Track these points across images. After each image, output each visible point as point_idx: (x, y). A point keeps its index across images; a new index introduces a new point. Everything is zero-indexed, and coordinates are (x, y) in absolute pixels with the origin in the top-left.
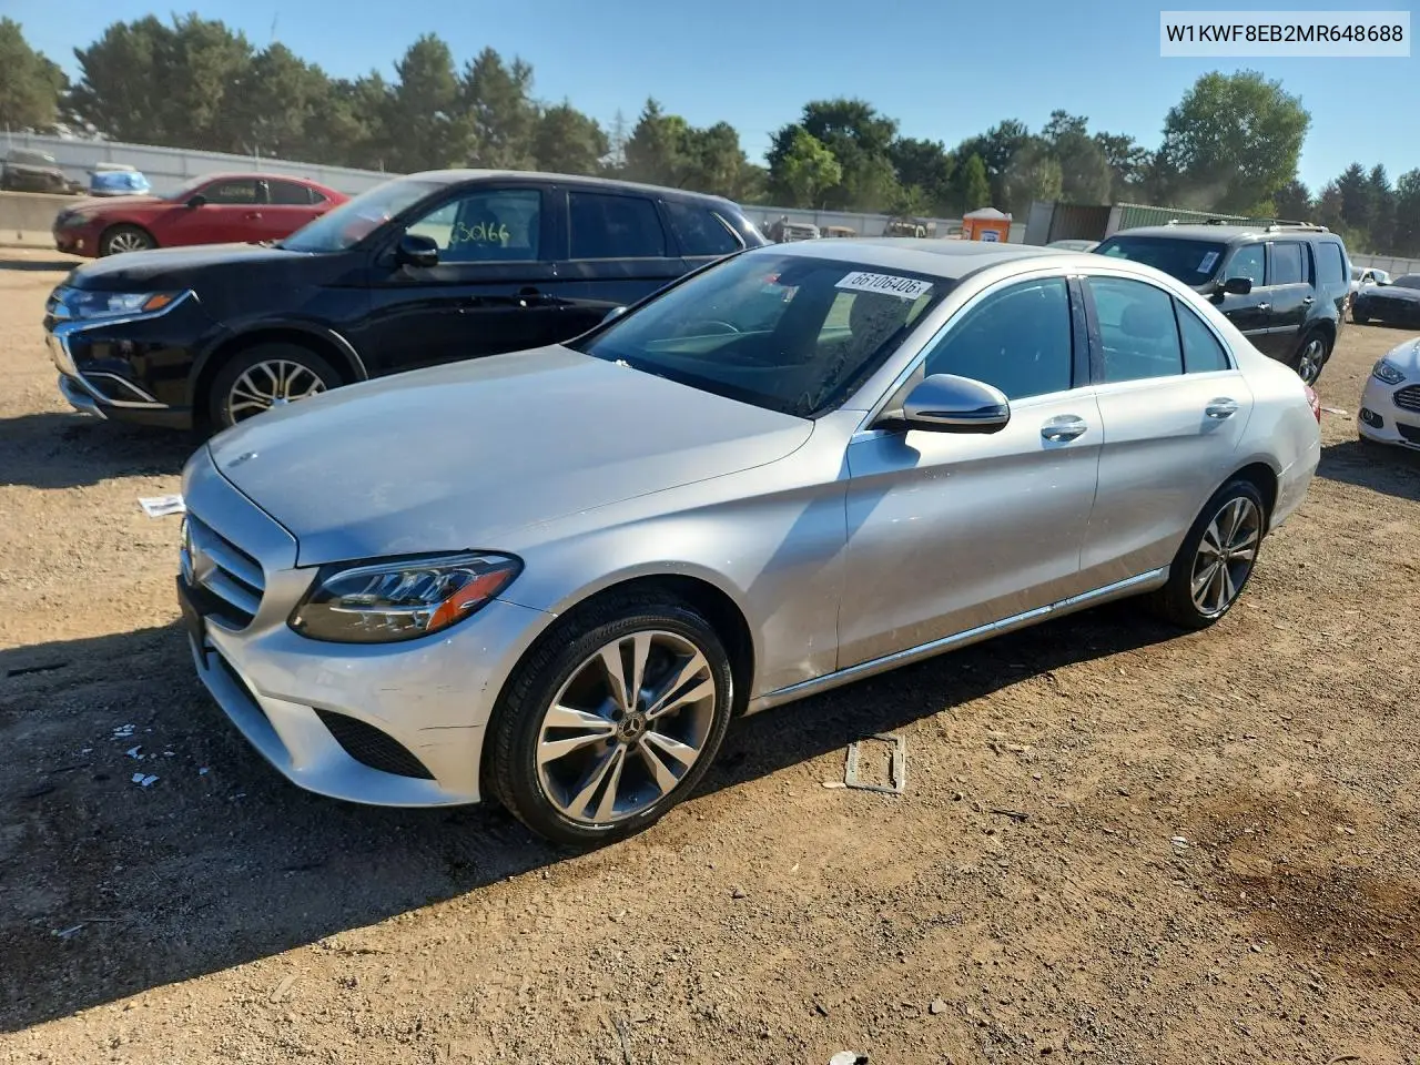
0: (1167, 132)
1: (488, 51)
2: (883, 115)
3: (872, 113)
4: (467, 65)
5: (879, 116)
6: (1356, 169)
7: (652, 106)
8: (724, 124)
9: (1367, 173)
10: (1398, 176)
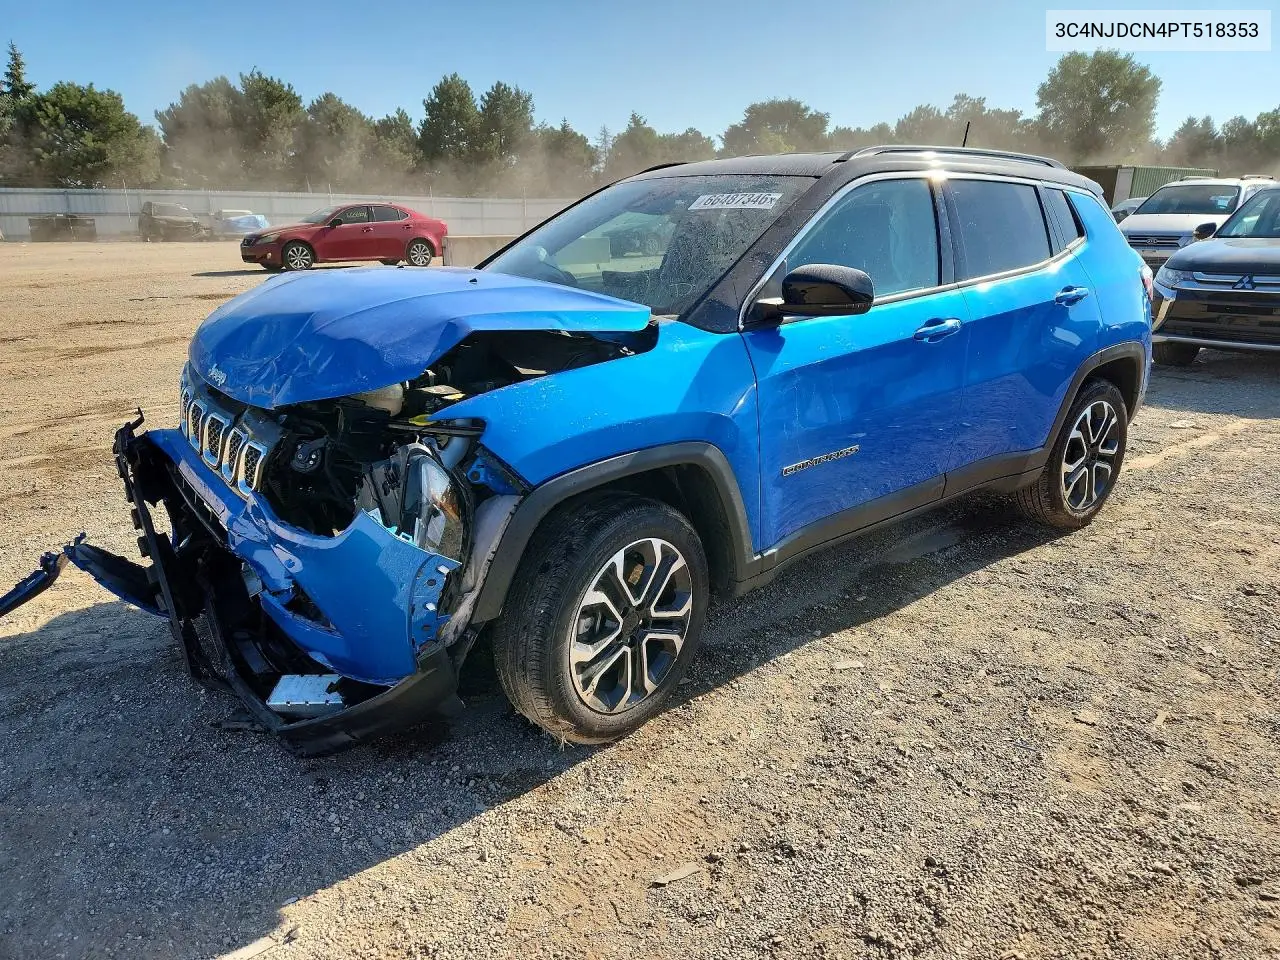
0: (1039, 105)
1: (499, 84)
2: (816, 111)
3: (807, 109)
4: (482, 98)
5: (811, 111)
6: (1191, 121)
7: (635, 119)
8: (691, 130)
9: (1199, 123)
10: (1222, 124)
